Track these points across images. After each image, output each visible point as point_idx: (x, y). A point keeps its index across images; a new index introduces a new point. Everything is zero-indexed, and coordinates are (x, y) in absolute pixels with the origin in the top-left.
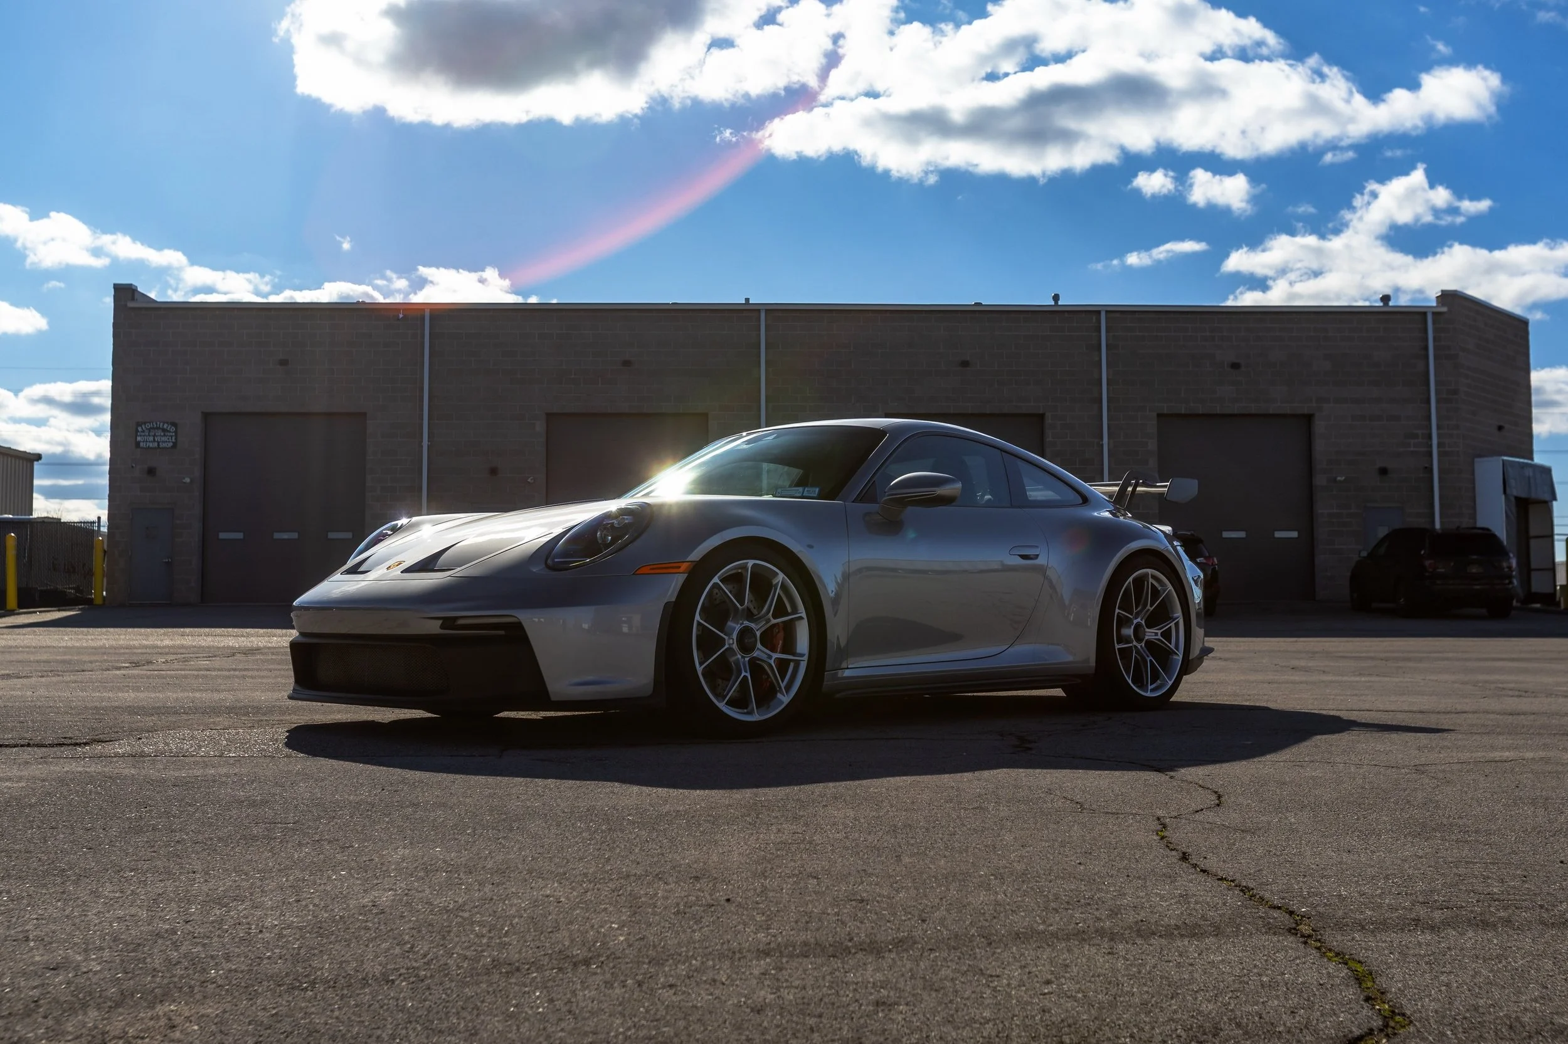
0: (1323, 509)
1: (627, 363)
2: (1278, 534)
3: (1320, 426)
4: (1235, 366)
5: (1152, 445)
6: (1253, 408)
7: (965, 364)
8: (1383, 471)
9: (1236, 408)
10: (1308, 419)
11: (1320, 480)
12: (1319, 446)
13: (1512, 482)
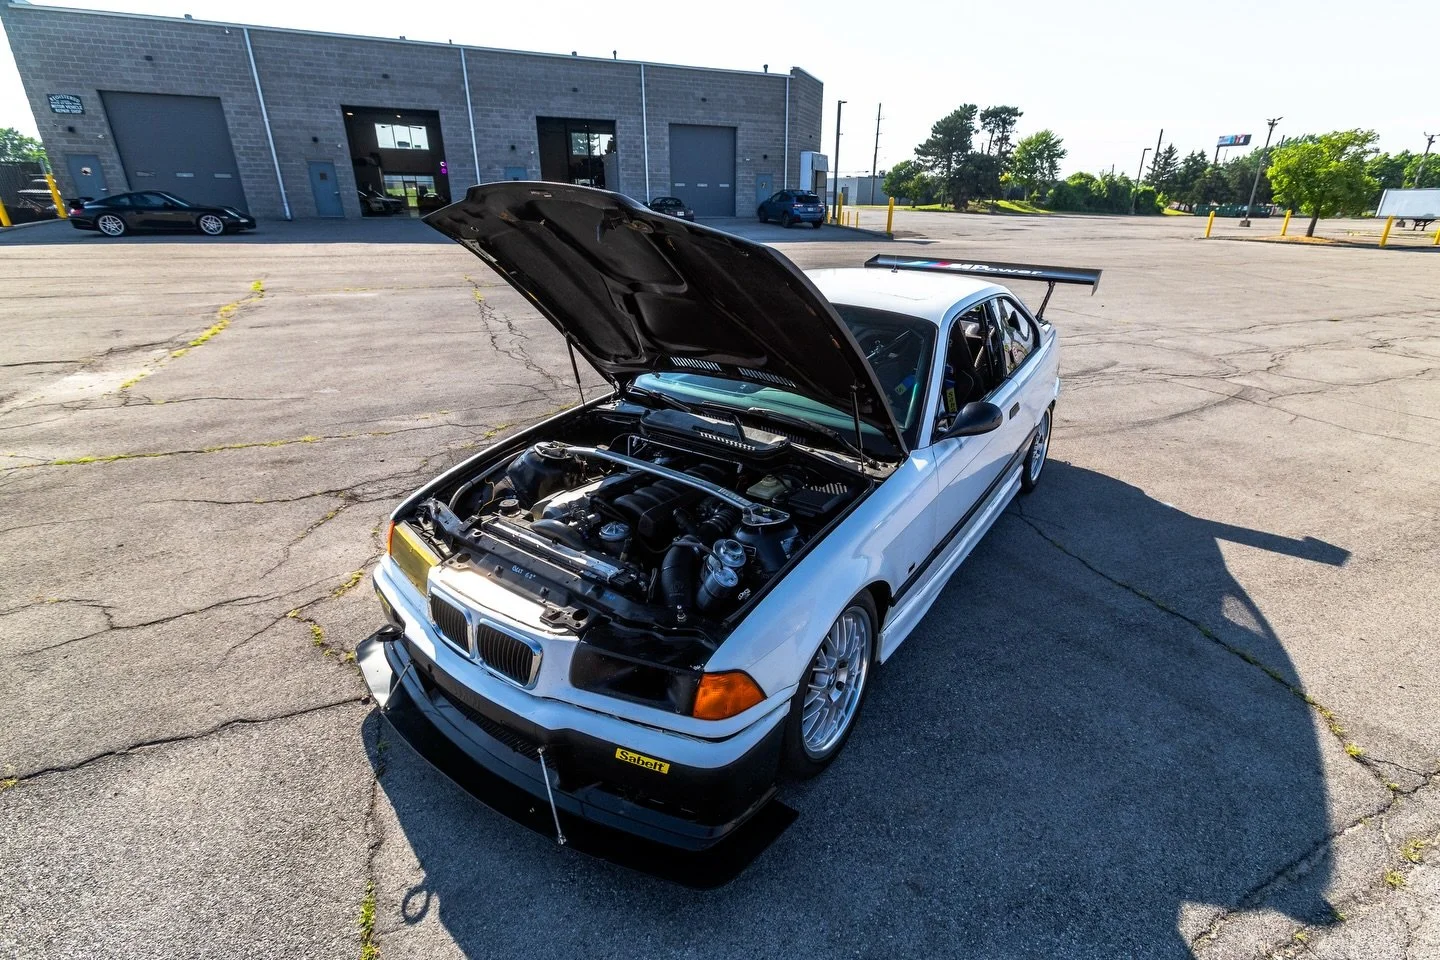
0: (740, 174)
1: (385, 76)
2: (721, 185)
3: (740, 133)
4: (704, 100)
5: (667, 140)
6: (711, 122)
7: (575, 90)
8: (765, 157)
9: (704, 122)
10: (734, 129)
11: (739, 160)
12: (740, 143)
13: (815, 163)
